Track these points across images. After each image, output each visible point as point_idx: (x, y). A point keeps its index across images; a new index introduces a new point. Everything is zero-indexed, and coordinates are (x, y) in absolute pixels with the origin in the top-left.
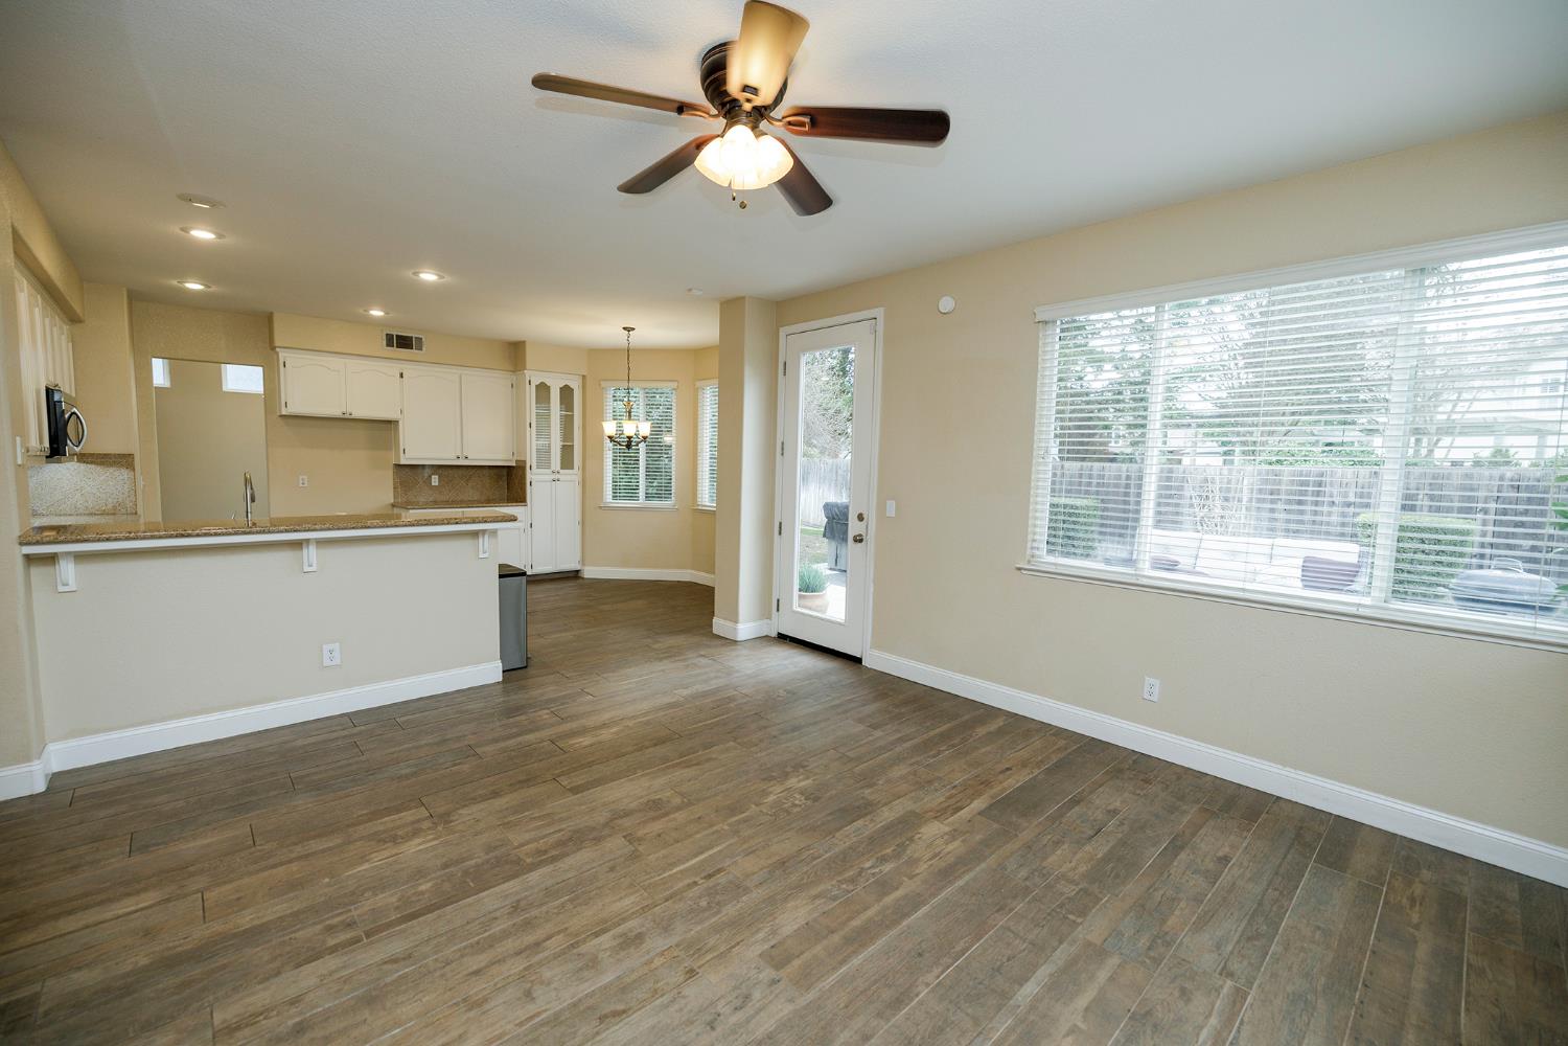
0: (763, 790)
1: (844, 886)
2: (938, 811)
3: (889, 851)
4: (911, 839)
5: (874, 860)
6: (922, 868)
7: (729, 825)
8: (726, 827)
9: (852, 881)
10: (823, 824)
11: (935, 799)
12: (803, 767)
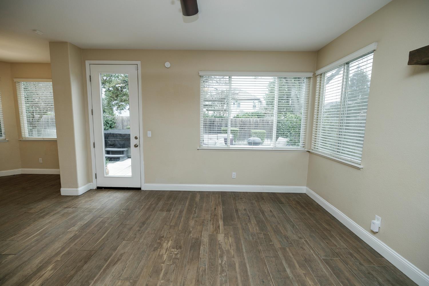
0: (159, 255)
1: (223, 275)
2: (215, 231)
3: (219, 252)
4: (220, 244)
5: (220, 259)
6: (232, 252)
7: (162, 279)
8: (162, 281)
9: (223, 271)
10: (193, 256)
11: (211, 227)
12: (163, 237)
